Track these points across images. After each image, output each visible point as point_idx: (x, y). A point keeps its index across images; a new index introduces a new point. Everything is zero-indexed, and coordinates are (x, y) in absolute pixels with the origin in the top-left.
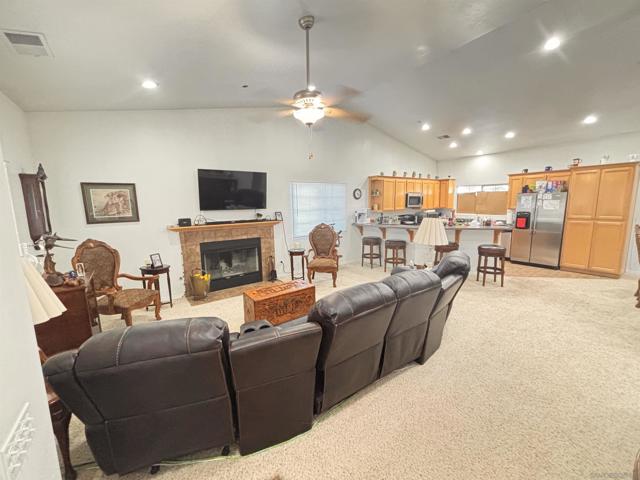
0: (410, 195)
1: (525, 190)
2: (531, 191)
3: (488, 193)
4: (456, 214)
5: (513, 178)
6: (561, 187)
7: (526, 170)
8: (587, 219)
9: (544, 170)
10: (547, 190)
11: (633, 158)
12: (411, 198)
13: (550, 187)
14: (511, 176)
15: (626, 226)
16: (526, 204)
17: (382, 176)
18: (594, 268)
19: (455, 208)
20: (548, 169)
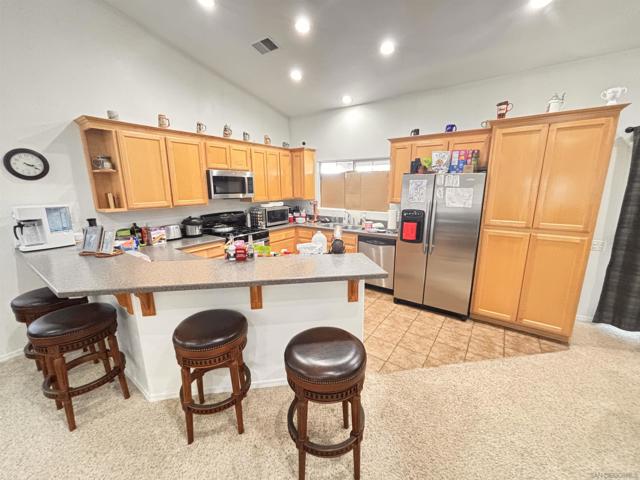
0: (215, 173)
1: (416, 167)
2: (425, 170)
3: (361, 174)
4: (319, 207)
5: (398, 145)
6: (472, 163)
7: (417, 132)
8: (517, 228)
9: (443, 131)
10: (451, 169)
11: (613, 98)
12: (216, 178)
13: (455, 163)
14: (393, 141)
15: (590, 242)
16: (417, 196)
17: (112, 121)
18: (527, 321)
19: (318, 198)
20: (451, 128)
